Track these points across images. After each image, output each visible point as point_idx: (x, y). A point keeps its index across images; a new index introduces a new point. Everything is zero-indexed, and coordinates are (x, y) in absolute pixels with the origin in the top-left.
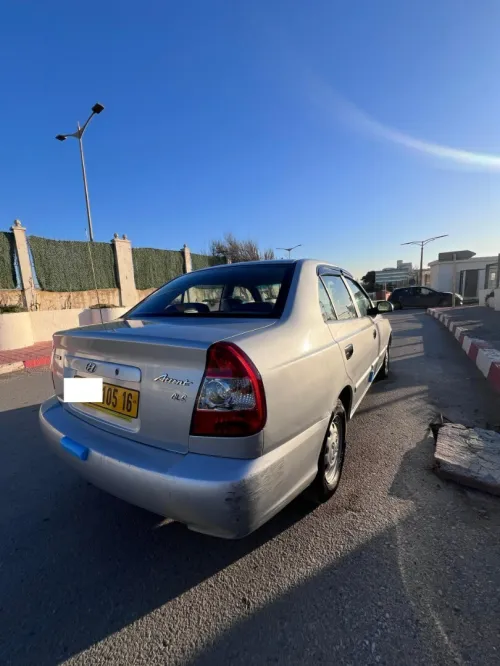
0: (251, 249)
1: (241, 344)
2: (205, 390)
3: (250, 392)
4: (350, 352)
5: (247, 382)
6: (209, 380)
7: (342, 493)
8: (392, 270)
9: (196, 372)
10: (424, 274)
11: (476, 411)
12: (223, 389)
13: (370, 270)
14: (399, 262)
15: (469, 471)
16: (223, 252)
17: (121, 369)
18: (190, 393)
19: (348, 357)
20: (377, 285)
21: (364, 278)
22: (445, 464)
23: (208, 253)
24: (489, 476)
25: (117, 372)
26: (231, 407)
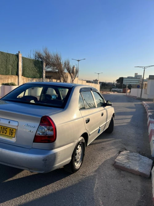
0: (58, 59)
1: (51, 117)
2: (39, 130)
3: (52, 131)
4: (88, 121)
5: (52, 128)
6: (41, 126)
7: (81, 171)
8: (132, 78)
9: (37, 124)
10: (144, 83)
11: (138, 147)
12: (45, 129)
13: (121, 77)
14: (136, 74)
15: (124, 165)
16: (41, 58)
17: (11, 121)
18: (34, 130)
19: (87, 123)
20: (124, 85)
21: (117, 80)
22: (117, 163)
23: (33, 57)
24: (129, 166)
25: (9, 122)
26: (46, 134)
